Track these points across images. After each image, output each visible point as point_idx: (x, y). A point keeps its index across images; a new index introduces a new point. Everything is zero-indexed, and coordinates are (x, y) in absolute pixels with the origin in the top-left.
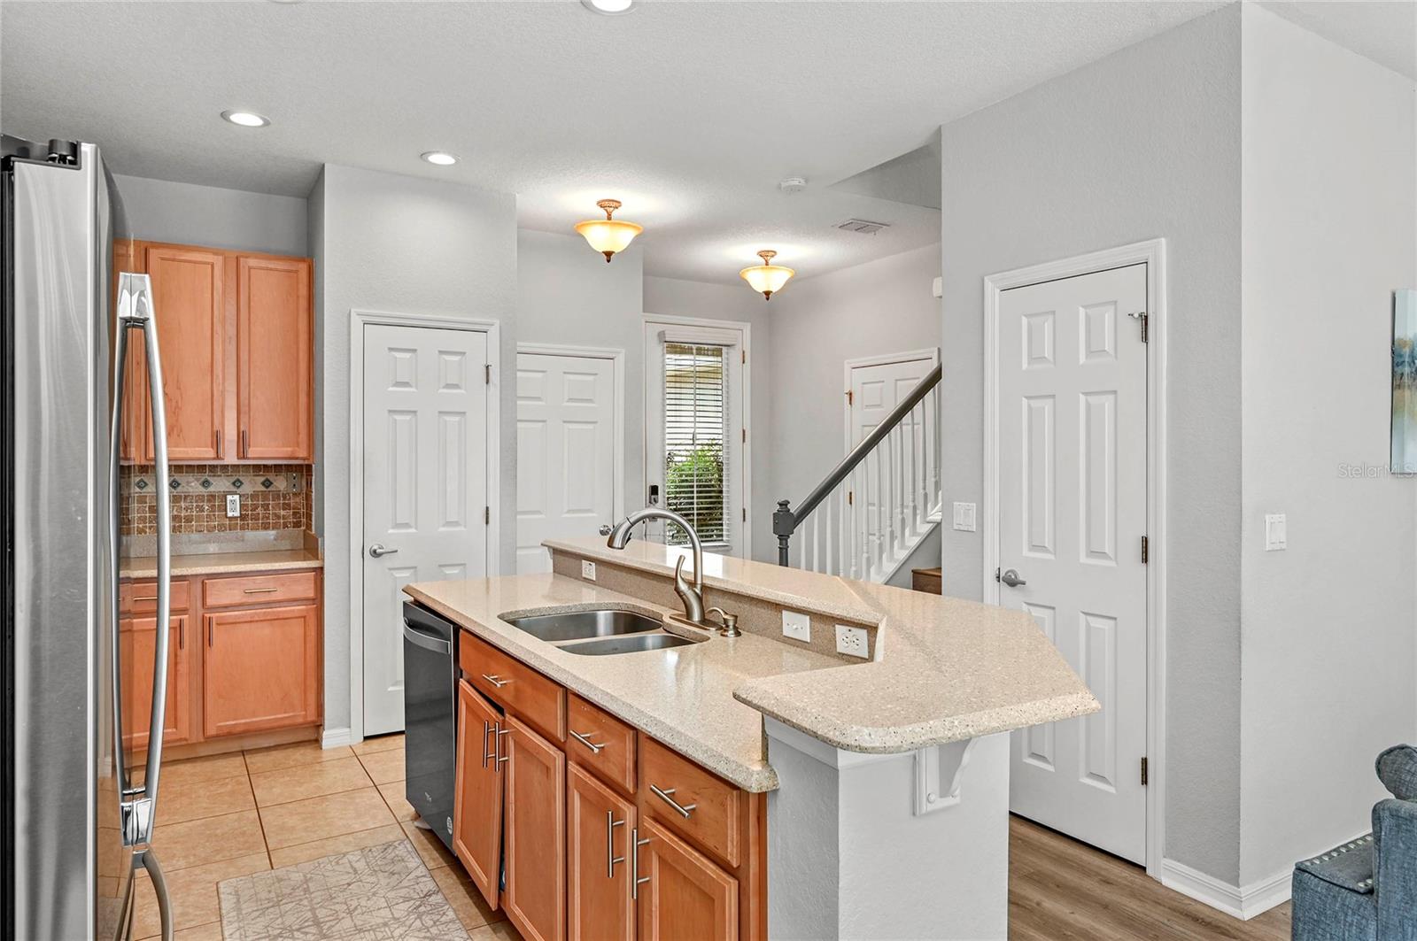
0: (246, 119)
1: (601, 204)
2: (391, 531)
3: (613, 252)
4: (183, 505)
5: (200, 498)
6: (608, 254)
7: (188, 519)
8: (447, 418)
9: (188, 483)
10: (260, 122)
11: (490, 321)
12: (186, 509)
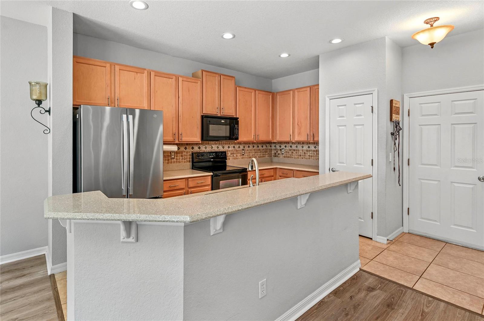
0: (284, 55)
1: (426, 22)
2: (338, 164)
3: (436, 43)
4: (310, 152)
5: (314, 151)
6: (432, 45)
7: (312, 157)
8: (357, 127)
9: (311, 147)
10: (288, 55)
11: (373, 89)
12: (311, 153)
